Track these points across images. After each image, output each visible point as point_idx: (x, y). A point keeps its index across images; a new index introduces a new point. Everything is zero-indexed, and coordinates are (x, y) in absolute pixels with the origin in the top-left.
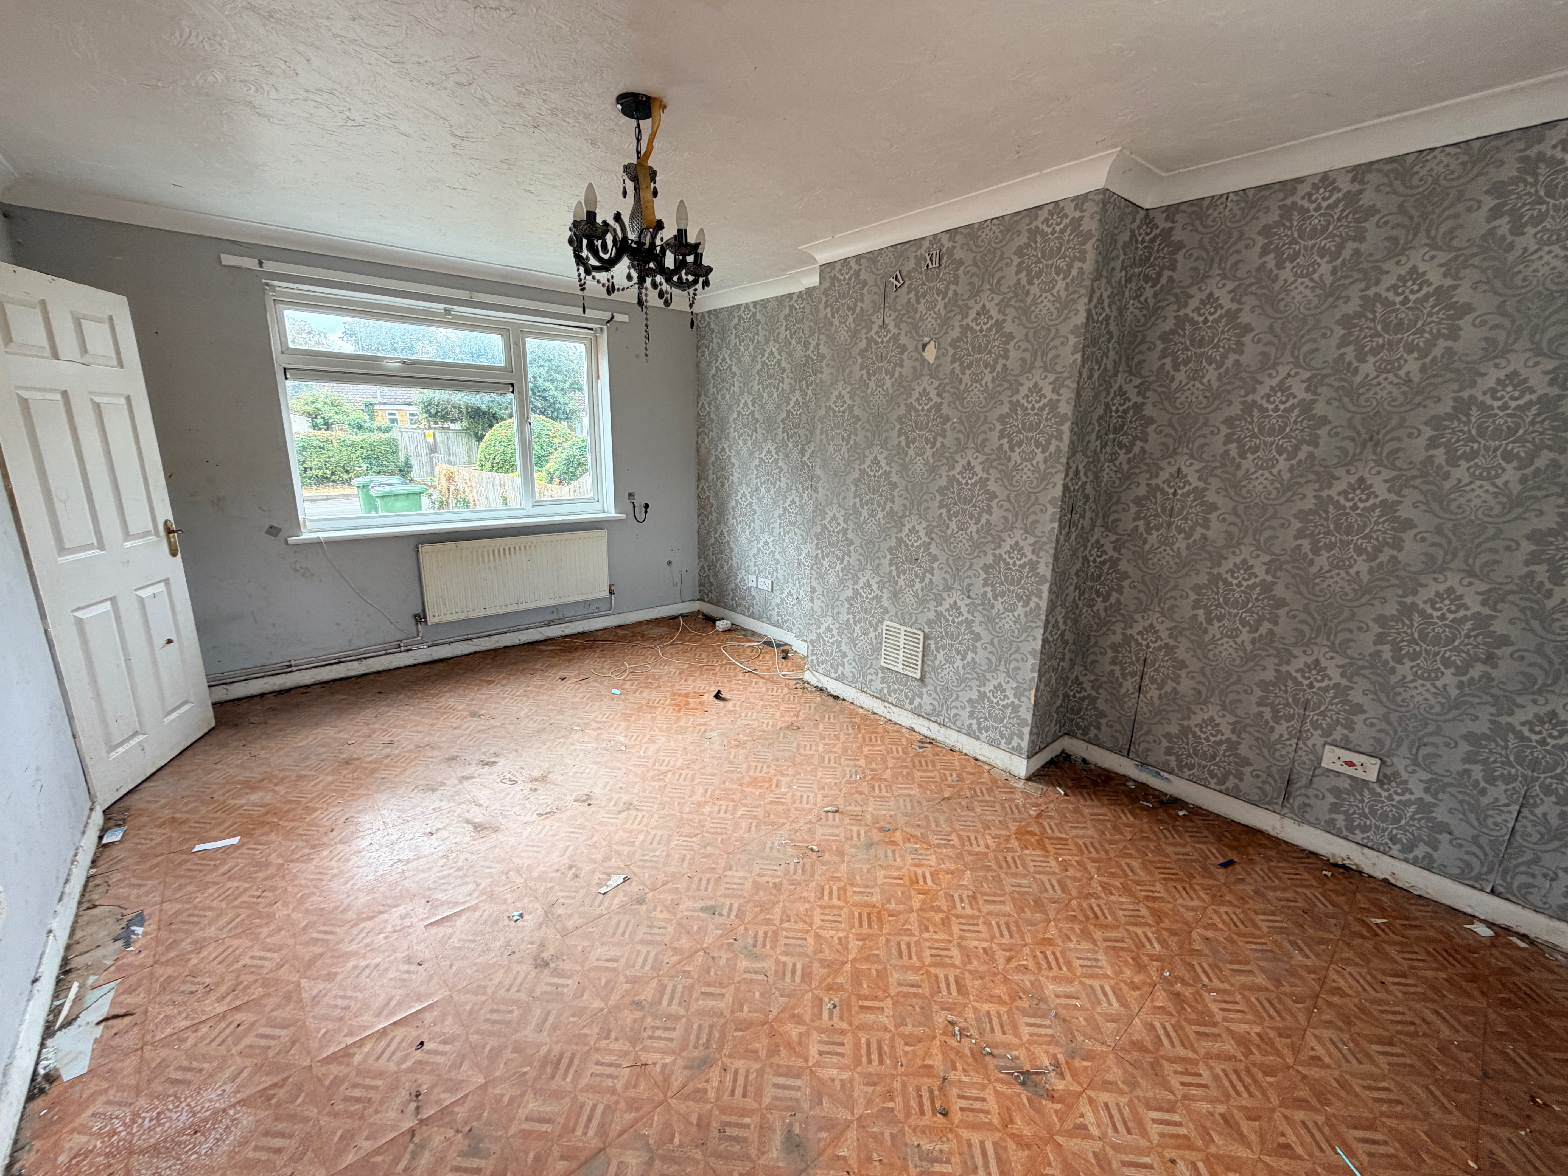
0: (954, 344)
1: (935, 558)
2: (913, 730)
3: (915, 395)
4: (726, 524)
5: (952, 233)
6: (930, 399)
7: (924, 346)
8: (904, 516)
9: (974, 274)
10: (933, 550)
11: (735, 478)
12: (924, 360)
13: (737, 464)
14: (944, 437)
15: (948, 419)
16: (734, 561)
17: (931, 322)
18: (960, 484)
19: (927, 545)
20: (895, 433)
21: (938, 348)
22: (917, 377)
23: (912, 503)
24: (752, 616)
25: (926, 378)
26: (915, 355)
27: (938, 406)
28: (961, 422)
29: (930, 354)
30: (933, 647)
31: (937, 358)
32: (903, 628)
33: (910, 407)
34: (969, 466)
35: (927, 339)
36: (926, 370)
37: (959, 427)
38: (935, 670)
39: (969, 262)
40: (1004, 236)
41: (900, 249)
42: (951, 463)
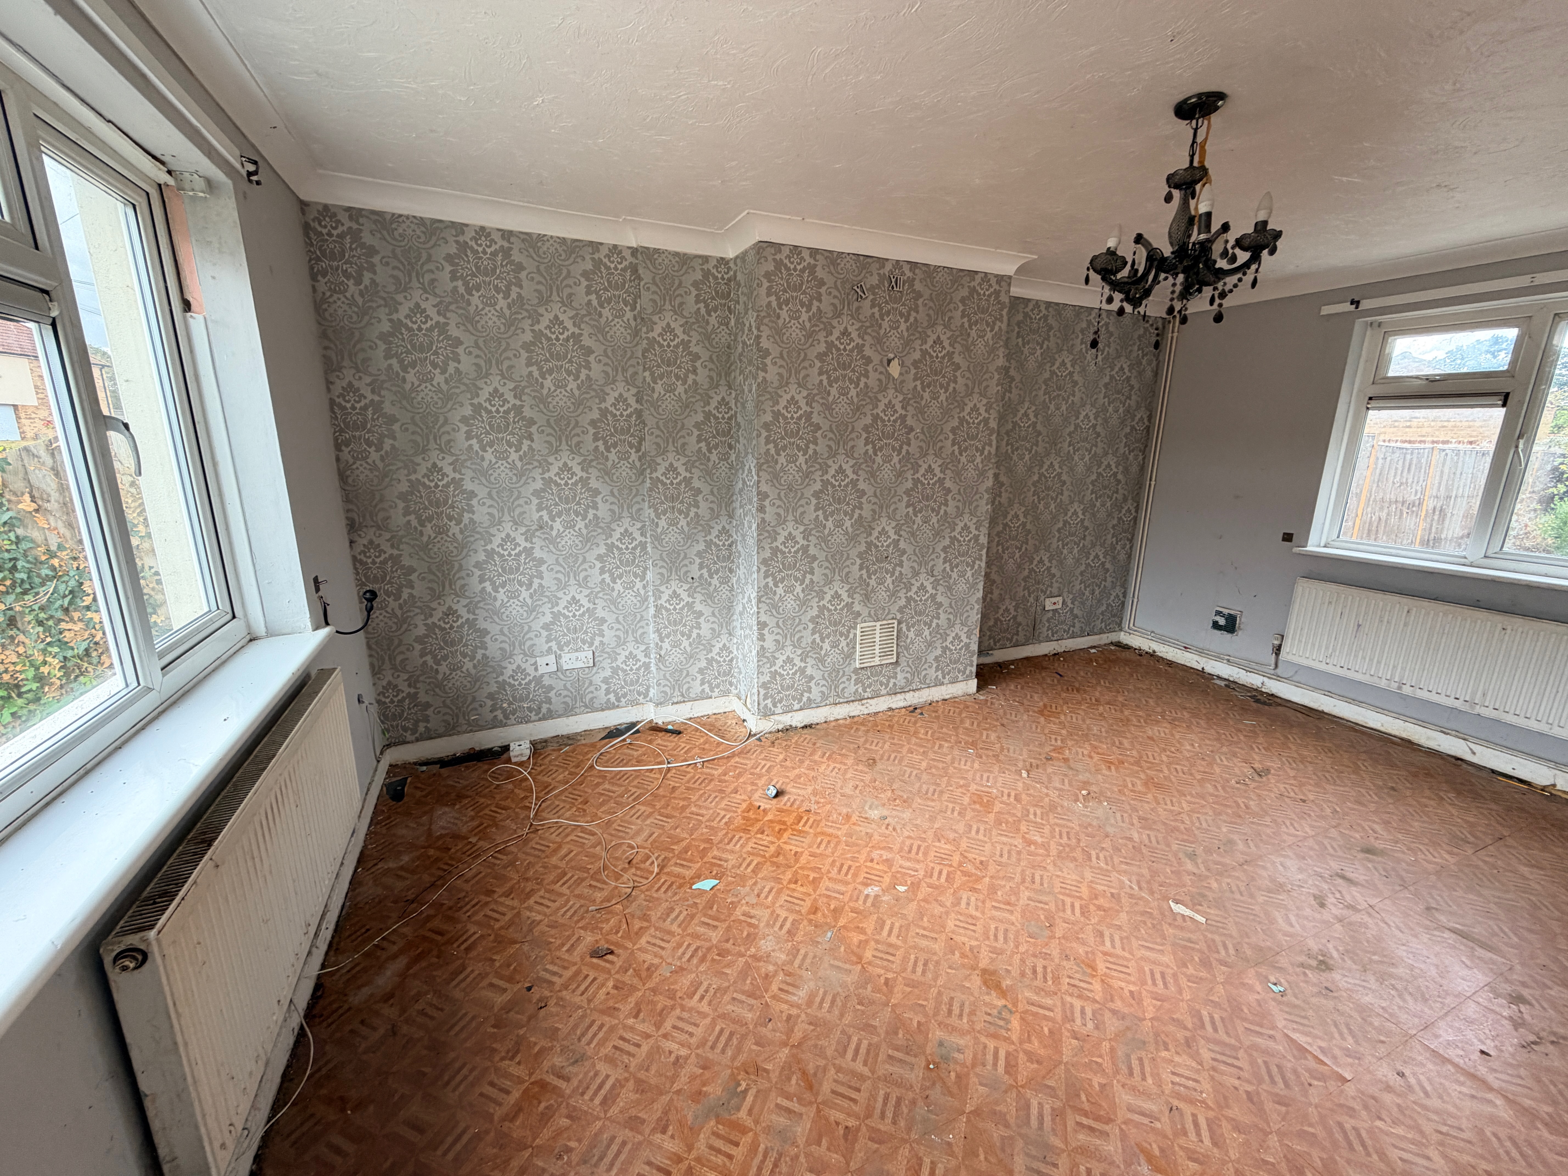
0: (915, 363)
1: (904, 552)
2: (890, 709)
3: (881, 406)
4: (461, 593)
5: (913, 265)
6: (896, 411)
7: (889, 361)
8: (874, 520)
9: (930, 308)
10: (902, 545)
11: (481, 513)
12: (889, 375)
13: (482, 492)
14: (909, 445)
15: (911, 429)
16: (493, 649)
17: (894, 341)
18: (923, 484)
19: (896, 543)
20: (861, 442)
21: (902, 365)
22: (883, 389)
23: (881, 507)
24: (550, 715)
25: (891, 392)
26: (880, 369)
27: (903, 418)
28: (923, 432)
29: (895, 369)
30: (904, 629)
31: (901, 374)
32: (878, 624)
33: (876, 418)
34: (930, 469)
35: (891, 356)
36: (891, 385)
37: (921, 437)
38: (907, 648)
39: (926, 296)
40: (953, 285)
41: (864, 261)
42: (916, 468)
